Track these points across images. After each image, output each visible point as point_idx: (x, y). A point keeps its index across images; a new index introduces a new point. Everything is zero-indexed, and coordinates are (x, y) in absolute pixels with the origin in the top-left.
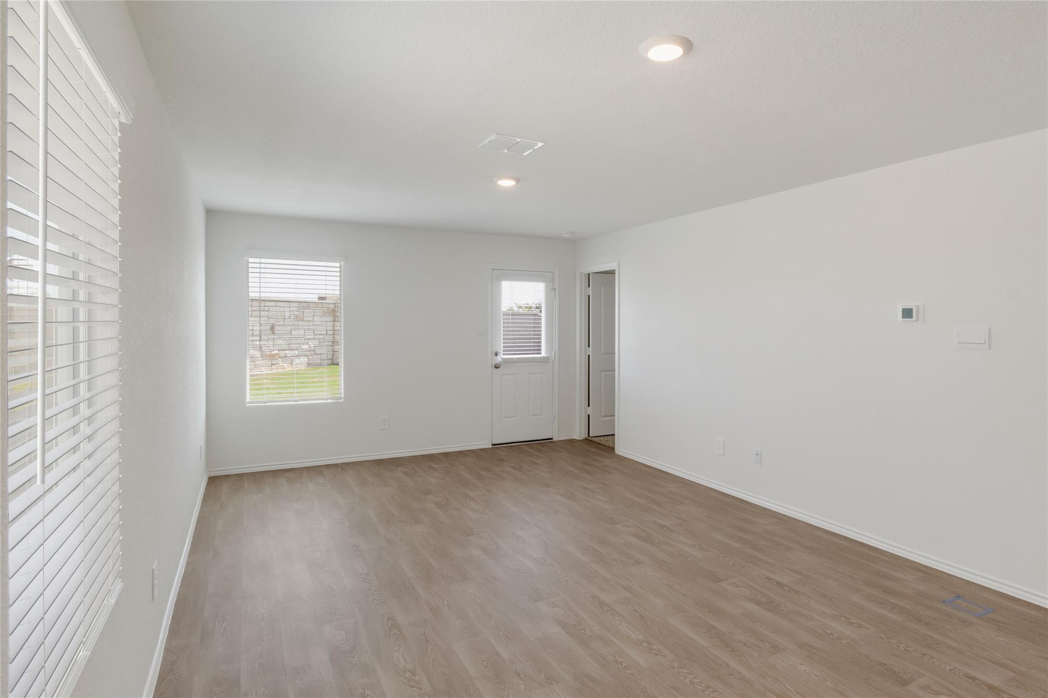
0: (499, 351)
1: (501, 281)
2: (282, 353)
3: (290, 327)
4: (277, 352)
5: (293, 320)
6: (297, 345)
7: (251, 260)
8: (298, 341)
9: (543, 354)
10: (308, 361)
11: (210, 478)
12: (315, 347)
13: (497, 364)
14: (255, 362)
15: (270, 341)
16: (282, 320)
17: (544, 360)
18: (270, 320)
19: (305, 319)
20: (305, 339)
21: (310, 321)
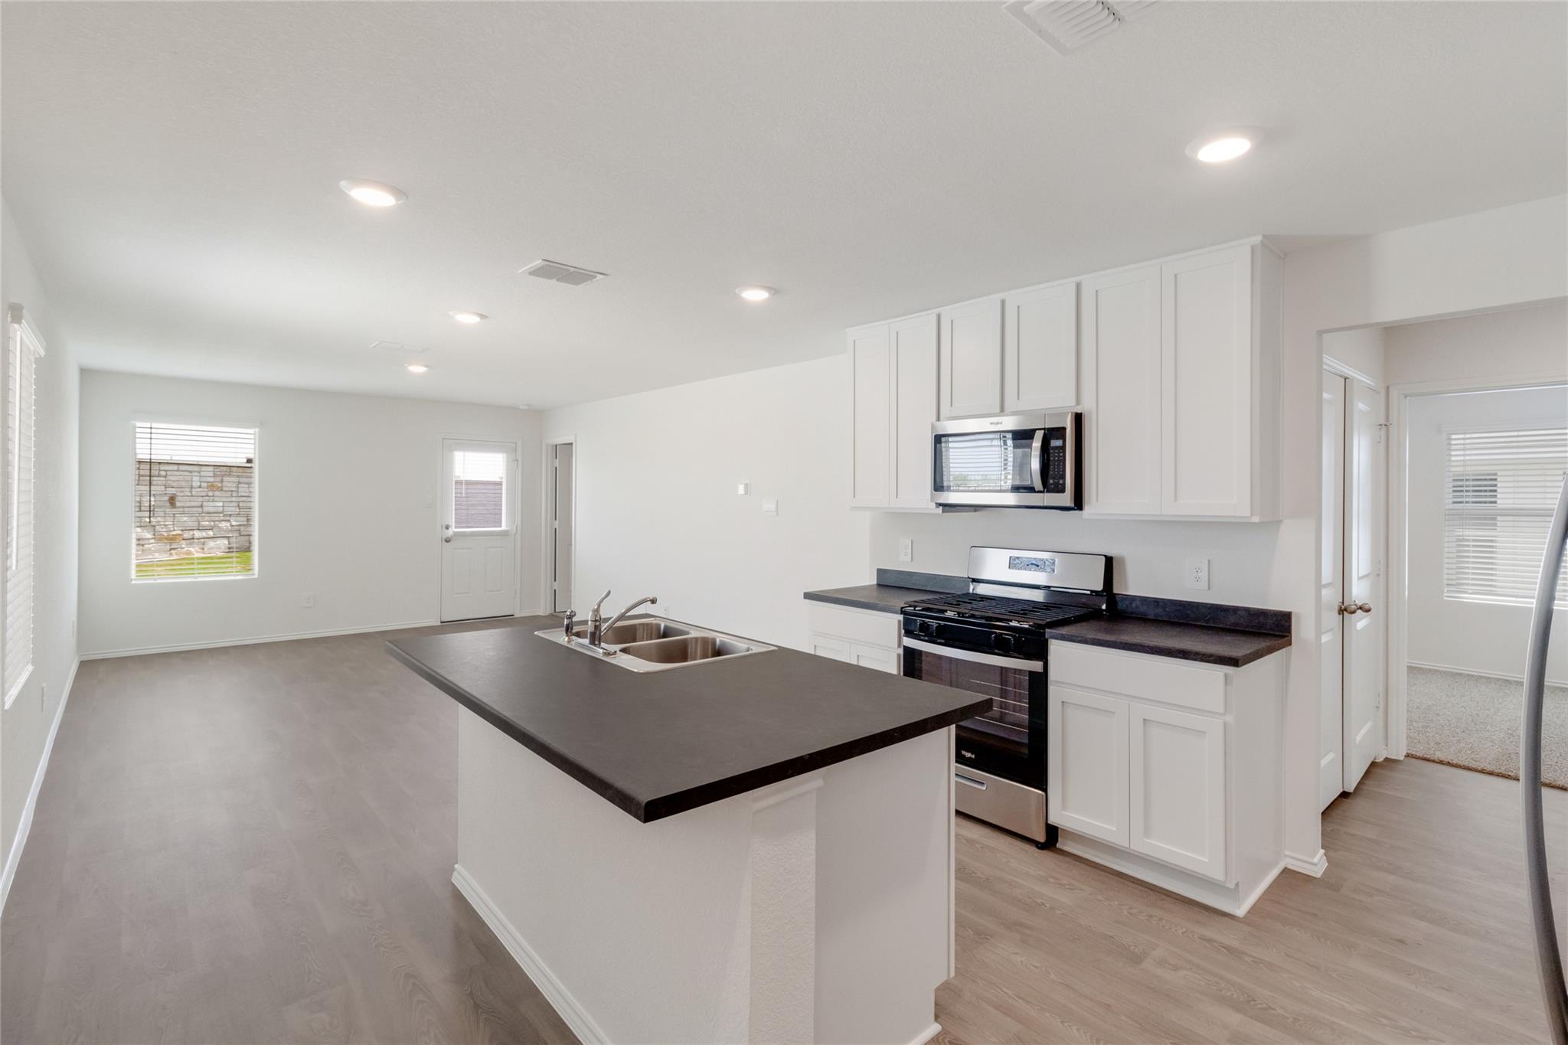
0: (450, 524)
1: (454, 450)
2: (187, 535)
3: (200, 499)
4: (180, 532)
5: (205, 490)
6: (212, 523)
7: (138, 424)
8: (213, 518)
9: (504, 527)
10: (229, 544)
11: (82, 662)
12: (240, 525)
13: (448, 538)
14: (143, 545)
15: (168, 518)
16: (188, 489)
17: (505, 534)
18: (168, 489)
19: (224, 489)
20: (225, 515)
21: (232, 491)
